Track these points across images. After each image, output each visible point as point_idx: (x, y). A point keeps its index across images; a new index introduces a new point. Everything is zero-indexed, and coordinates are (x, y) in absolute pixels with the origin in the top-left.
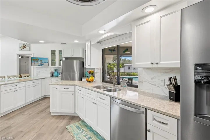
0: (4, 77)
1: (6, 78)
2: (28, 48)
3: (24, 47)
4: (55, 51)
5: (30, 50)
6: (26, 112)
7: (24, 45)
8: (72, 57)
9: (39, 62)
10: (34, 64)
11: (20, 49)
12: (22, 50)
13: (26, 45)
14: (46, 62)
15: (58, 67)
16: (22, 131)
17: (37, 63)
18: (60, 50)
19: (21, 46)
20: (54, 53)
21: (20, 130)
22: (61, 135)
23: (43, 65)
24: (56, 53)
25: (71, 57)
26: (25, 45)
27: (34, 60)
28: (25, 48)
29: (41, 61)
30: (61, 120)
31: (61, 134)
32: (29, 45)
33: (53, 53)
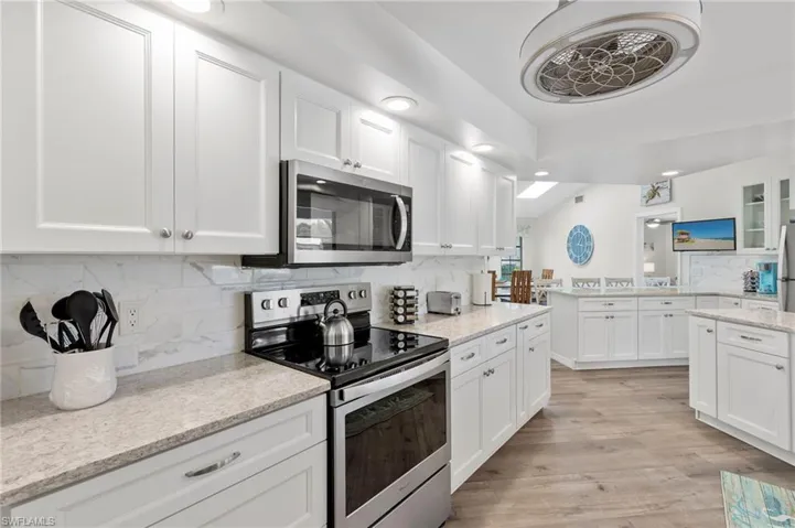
0: (598, 281)
1: (603, 282)
2: (664, 193)
3: (654, 193)
4: (760, 188)
5: (671, 199)
6: (631, 383)
7: (653, 186)
11: (645, 200)
12: (651, 202)
13: (661, 185)
15: (773, 253)
16: (599, 414)
18: (784, 178)
19: (645, 192)
20: (758, 196)
21: (598, 410)
22: (688, 478)
24: (766, 194)
26: (656, 187)
28: (657, 196)
30: (721, 449)
31: (690, 476)
32: (668, 184)
33: (755, 195)
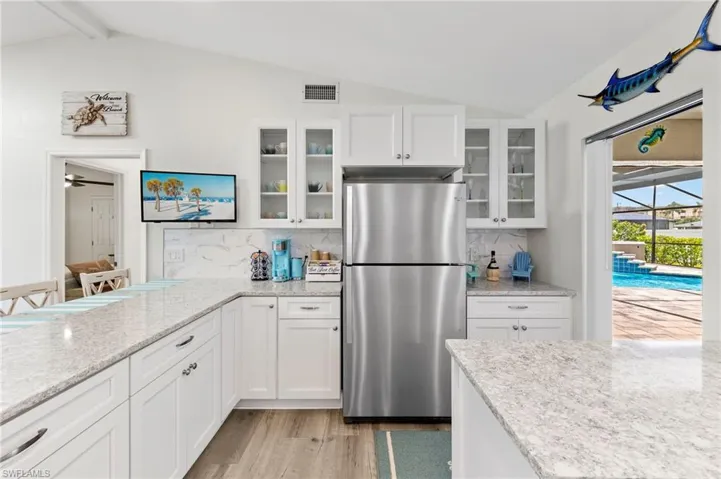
2: (114, 120)
3: (93, 113)
4: (282, 134)
5: (128, 133)
7: (91, 103)
8: (408, 163)
9: (186, 200)
10: (158, 209)
11: (71, 124)
12: (85, 130)
13: (107, 103)
14: (221, 200)
15: (299, 226)
17: (174, 202)
19: (73, 110)
20: (276, 146)
23: (206, 212)
24: (288, 145)
25: (398, 163)
26: (97, 104)
27: (155, 187)
28: (98, 121)
29: (196, 193)
32: (122, 104)
33: (271, 143)
